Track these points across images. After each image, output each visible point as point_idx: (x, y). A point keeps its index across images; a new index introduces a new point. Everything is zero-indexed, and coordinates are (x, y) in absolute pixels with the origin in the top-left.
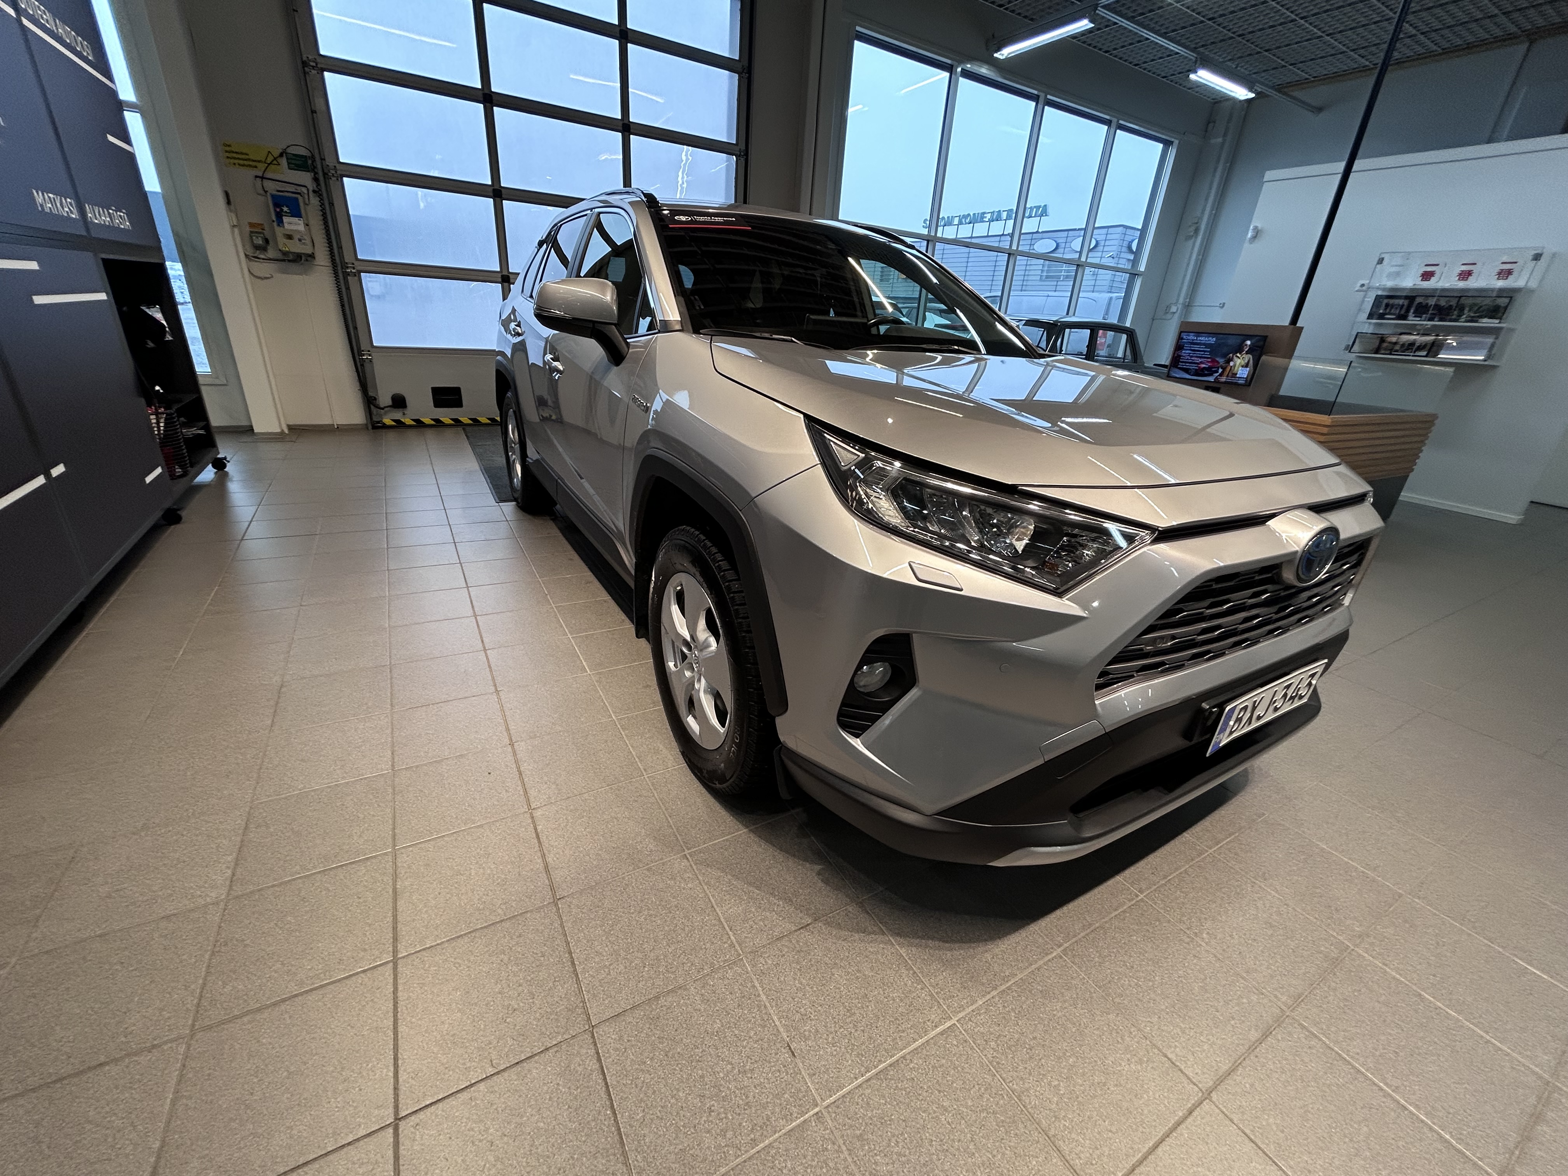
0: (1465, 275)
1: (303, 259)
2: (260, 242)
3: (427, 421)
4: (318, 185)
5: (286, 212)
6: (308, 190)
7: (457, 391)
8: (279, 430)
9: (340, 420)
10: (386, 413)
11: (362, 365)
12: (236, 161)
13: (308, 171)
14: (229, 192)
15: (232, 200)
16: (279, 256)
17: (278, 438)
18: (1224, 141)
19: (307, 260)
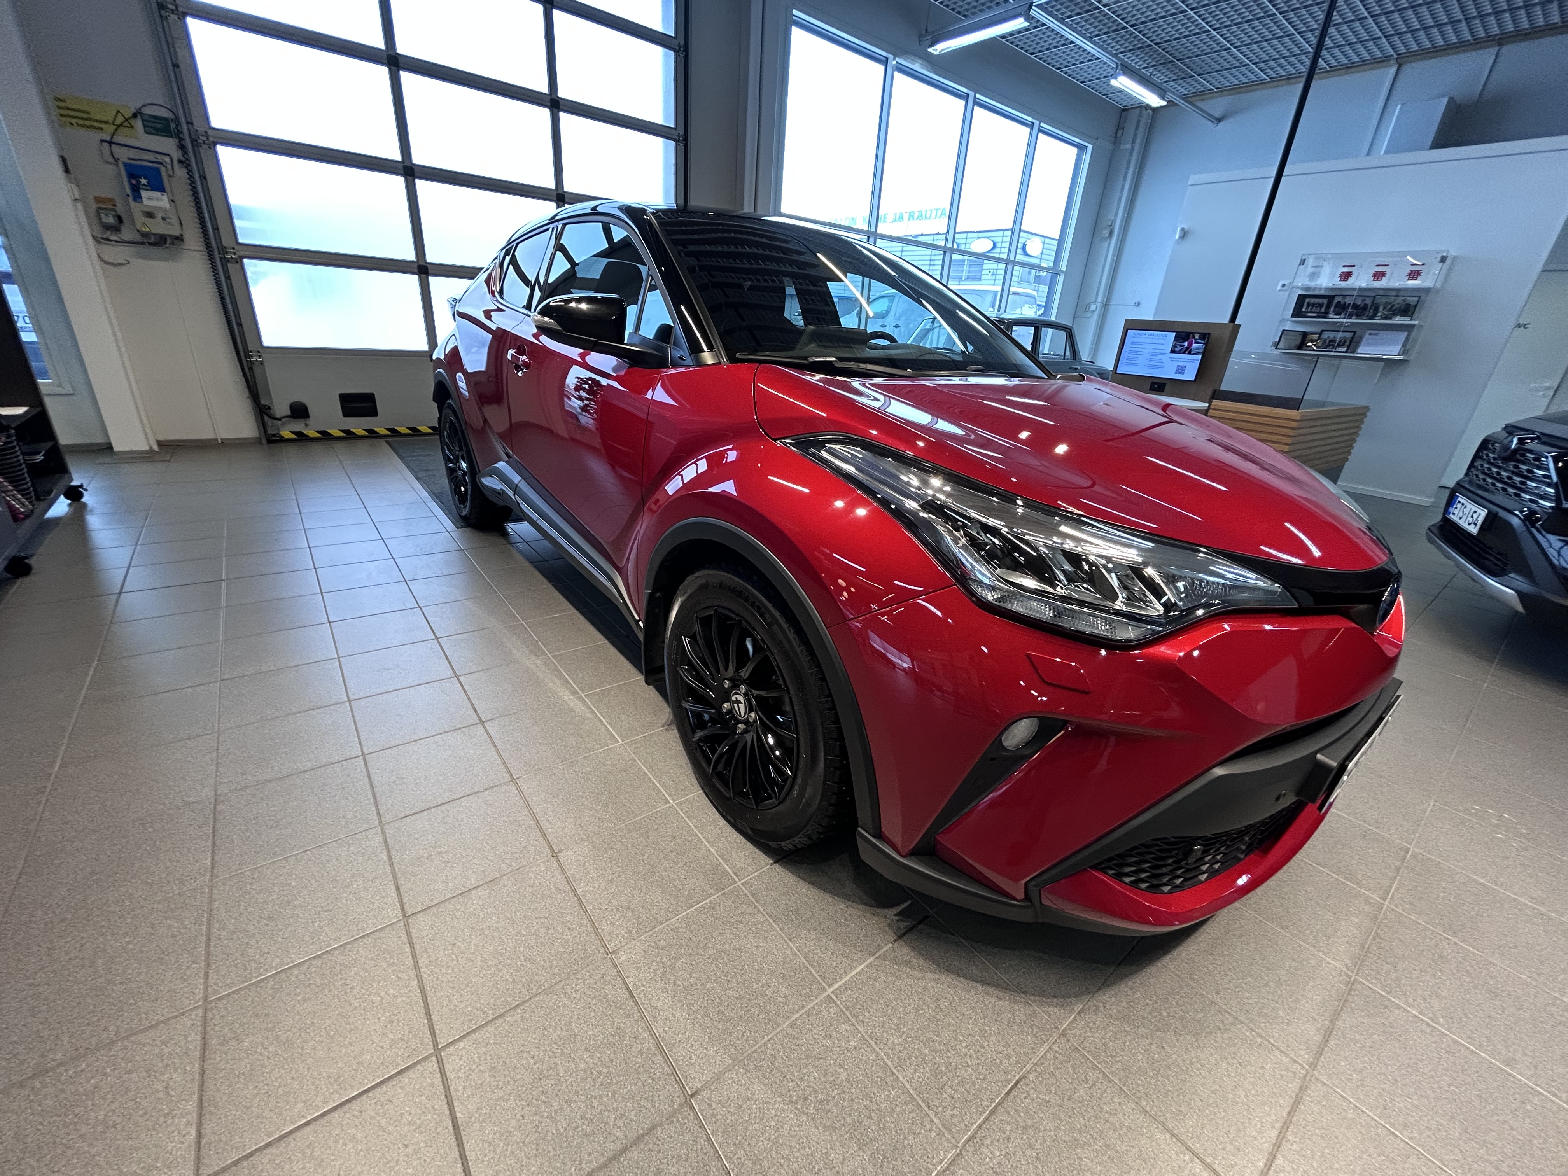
0: (1379, 276)
1: (168, 241)
2: (111, 220)
3: (336, 432)
4: (185, 153)
5: (144, 185)
6: (171, 159)
7: (370, 398)
8: (147, 448)
9: (224, 434)
10: (283, 424)
11: (251, 369)
12: (73, 121)
13: (171, 136)
14: (66, 157)
15: (70, 167)
16: (138, 238)
17: (146, 457)
18: (1133, 147)
19: (173, 243)
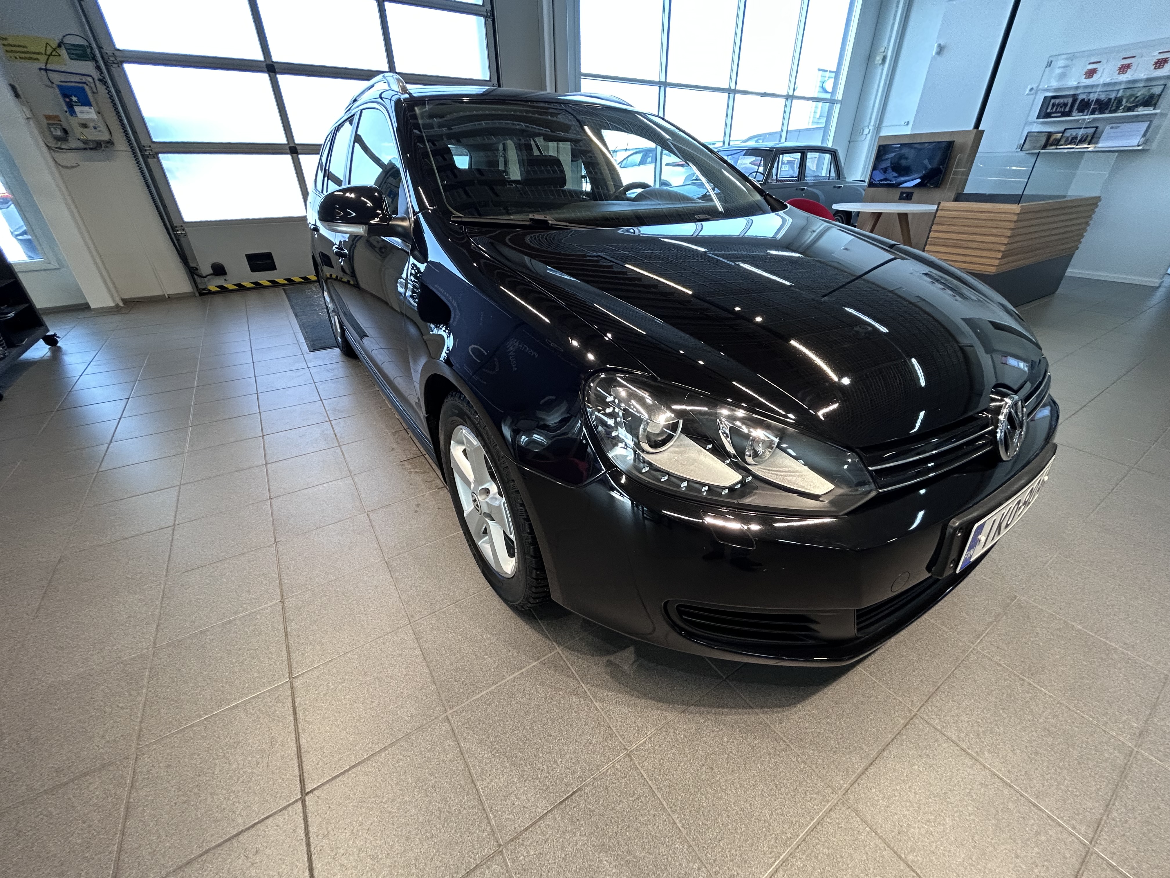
0: (1124, 69)
1: (103, 145)
2: (59, 133)
3: (248, 285)
4: (101, 73)
5: (76, 102)
6: (93, 79)
7: (268, 256)
8: (114, 305)
9: (169, 290)
10: (209, 280)
11: (178, 240)
12: (17, 55)
13: (89, 60)
14: (15, 85)
15: (20, 92)
16: (81, 145)
17: (116, 310)
19: (106, 147)
